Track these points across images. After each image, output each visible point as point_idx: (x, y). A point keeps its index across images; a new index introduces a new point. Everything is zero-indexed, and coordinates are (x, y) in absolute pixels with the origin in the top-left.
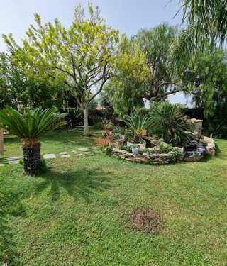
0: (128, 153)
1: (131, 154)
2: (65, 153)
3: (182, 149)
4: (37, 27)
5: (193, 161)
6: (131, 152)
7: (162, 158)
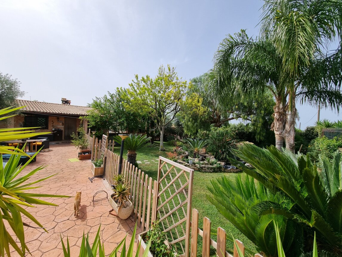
0: (186, 163)
1: (189, 164)
2: (147, 161)
3: (223, 164)
4: (136, 81)
5: (231, 172)
6: (188, 163)
7: (208, 168)
